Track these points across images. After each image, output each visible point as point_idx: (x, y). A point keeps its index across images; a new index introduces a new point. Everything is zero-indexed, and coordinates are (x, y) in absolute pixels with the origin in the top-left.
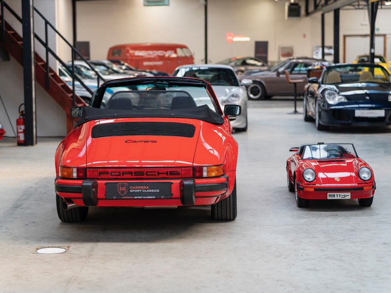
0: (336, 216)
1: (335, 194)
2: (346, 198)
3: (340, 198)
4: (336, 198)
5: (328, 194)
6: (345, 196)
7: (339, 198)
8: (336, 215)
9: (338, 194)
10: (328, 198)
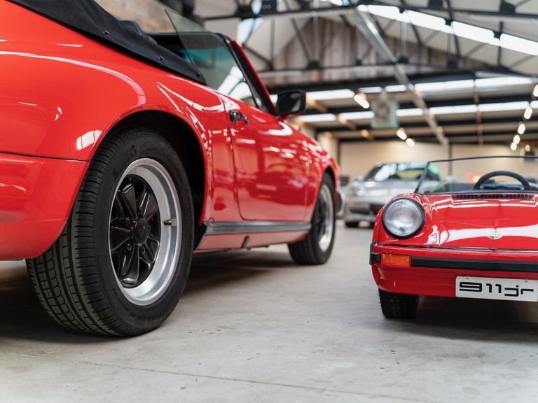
0: (478, 360)
1: (484, 281)
2: (521, 298)
3: (502, 297)
4: (485, 294)
5: (459, 280)
6: (518, 291)
7: (495, 295)
8: (480, 355)
9: (494, 281)
10: (460, 294)
